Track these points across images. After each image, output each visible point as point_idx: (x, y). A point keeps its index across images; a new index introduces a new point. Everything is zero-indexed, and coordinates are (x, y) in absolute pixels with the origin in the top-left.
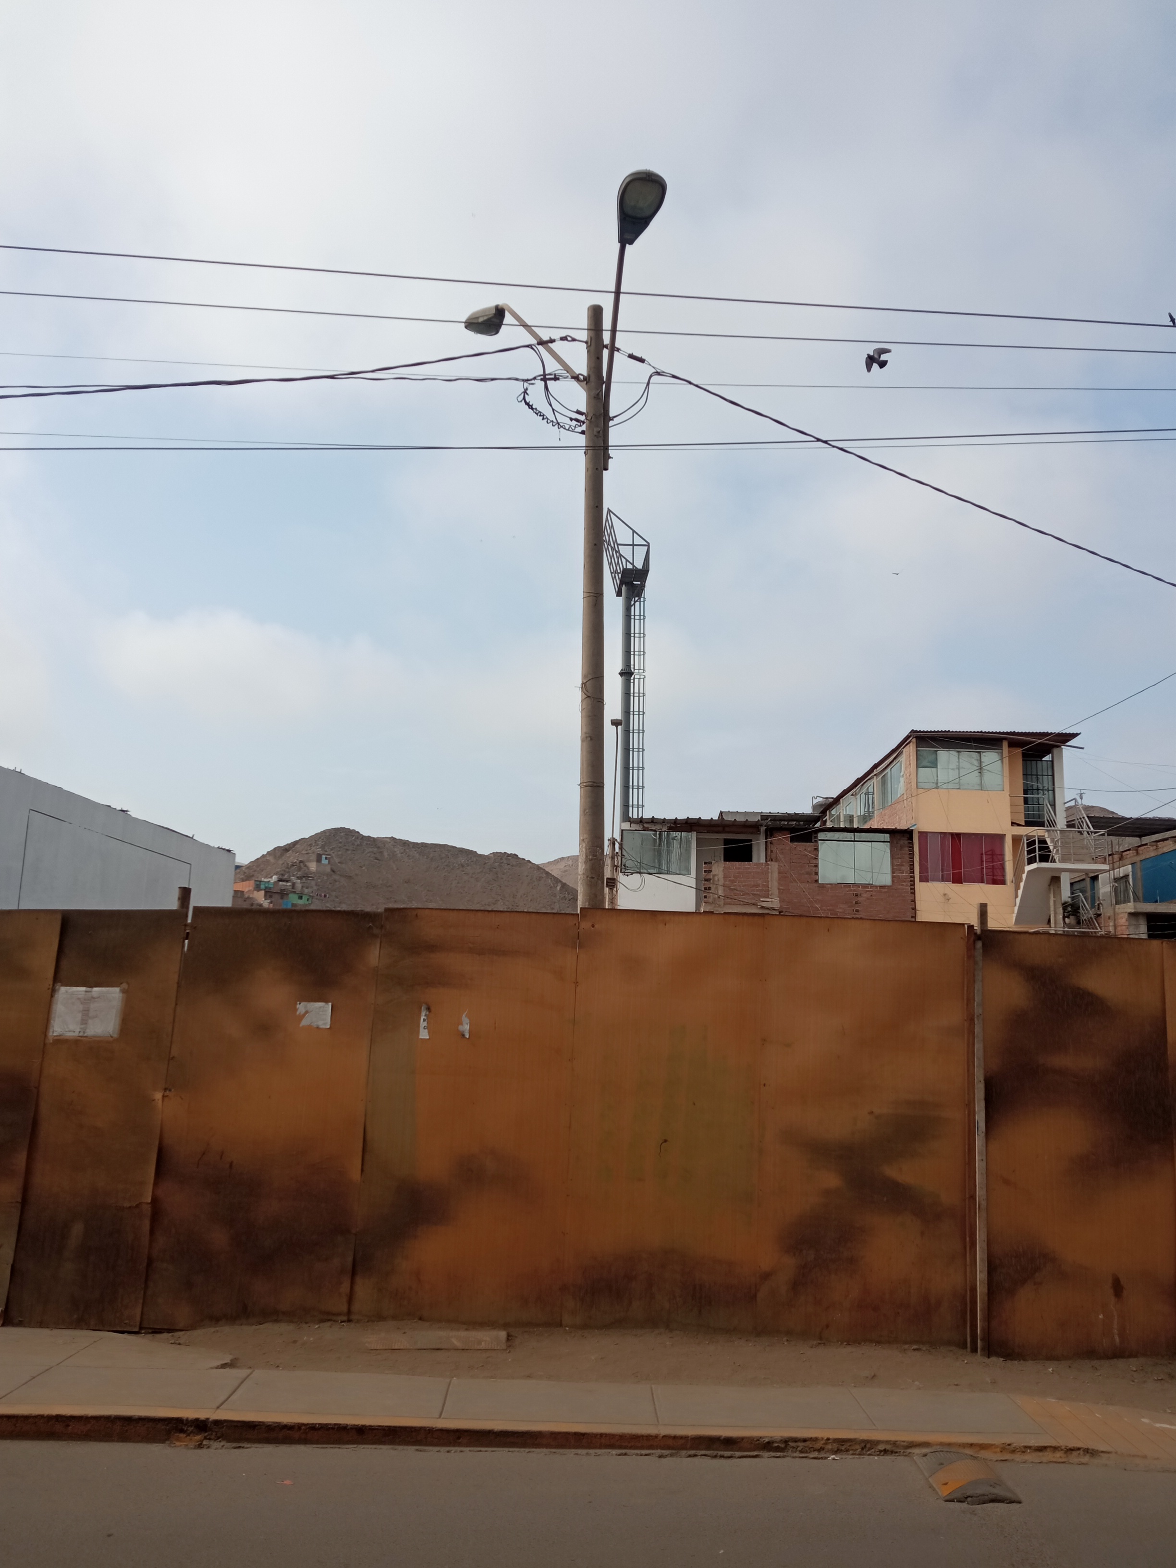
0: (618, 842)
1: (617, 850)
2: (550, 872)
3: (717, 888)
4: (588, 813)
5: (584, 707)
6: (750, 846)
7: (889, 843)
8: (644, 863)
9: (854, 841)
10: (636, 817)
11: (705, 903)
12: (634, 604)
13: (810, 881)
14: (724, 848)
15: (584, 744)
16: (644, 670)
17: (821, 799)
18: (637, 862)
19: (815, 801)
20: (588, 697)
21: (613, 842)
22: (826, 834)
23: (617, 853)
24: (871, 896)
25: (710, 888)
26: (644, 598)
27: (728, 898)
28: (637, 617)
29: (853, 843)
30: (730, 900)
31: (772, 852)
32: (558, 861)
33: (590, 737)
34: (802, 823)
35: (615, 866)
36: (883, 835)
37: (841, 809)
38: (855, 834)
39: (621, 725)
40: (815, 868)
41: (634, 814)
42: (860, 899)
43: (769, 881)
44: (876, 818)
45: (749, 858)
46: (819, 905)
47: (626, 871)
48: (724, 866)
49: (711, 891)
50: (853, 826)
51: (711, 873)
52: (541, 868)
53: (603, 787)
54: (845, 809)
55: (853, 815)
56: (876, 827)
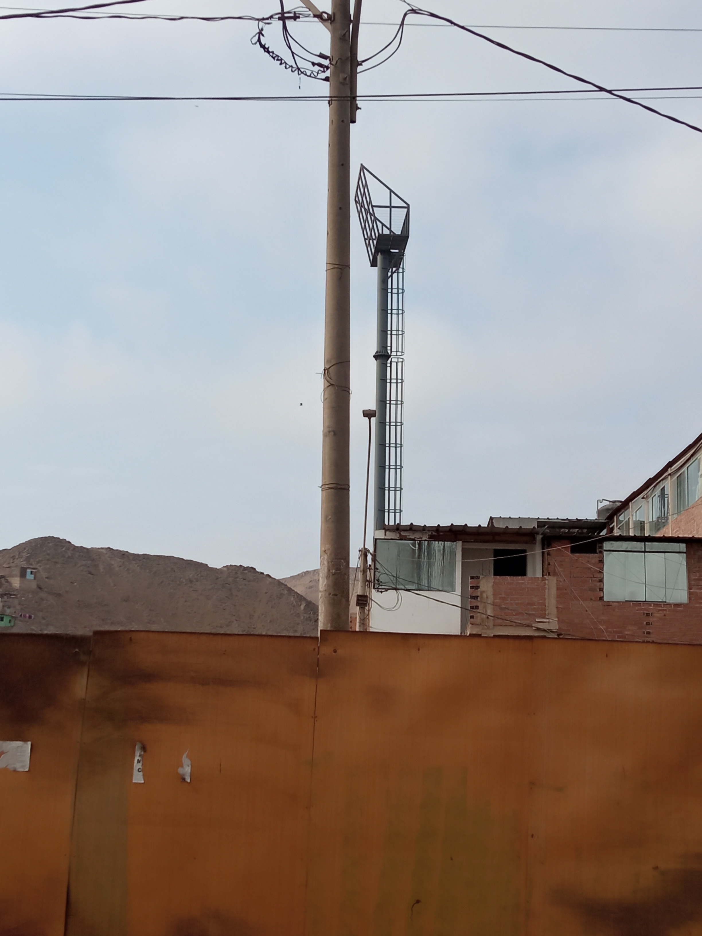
0: (371, 554)
1: (370, 562)
2: (293, 588)
3: (485, 607)
4: (330, 520)
5: (326, 397)
6: (525, 558)
7: (685, 554)
8: (401, 577)
9: (645, 552)
10: (393, 524)
11: (471, 624)
12: (391, 276)
13: (593, 598)
14: (494, 560)
15: (327, 439)
16: (402, 352)
17: (608, 503)
18: (393, 576)
19: (601, 506)
20: (332, 385)
21: (364, 553)
22: (612, 544)
23: (370, 565)
24: (665, 615)
25: (477, 607)
26: (403, 268)
27: (498, 618)
28: (395, 291)
29: (643, 554)
30: (500, 621)
31: (549, 564)
32: (302, 575)
33: (334, 431)
34: (585, 531)
35: (367, 581)
36: (678, 544)
37: (631, 514)
38: (646, 543)
39: (375, 416)
40: (599, 584)
41: (390, 520)
42: (651, 619)
43: (545, 599)
44: (670, 525)
45: (523, 572)
46: (605, 627)
47: (380, 587)
48: (493, 581)
49: (478, 611)
50: (644, 534)
51: (479, 589)
52: (282, 584)
53: (348, 490)
54: (635, 514)
55: (644, 522)
56: (670, 535)
